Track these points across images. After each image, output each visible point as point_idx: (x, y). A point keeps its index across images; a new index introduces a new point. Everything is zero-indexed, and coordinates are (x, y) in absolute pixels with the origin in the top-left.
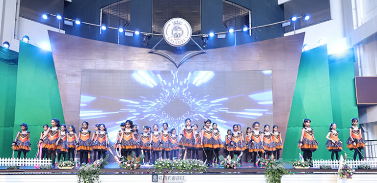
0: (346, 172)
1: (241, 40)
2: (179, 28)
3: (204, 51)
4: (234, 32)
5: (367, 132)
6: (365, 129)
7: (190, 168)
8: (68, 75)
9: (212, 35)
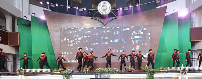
0: (184, 72)
1: (135, 11)
2: (105, 6)
3: (117, 17)
4: (132, 7)
5: (195, 54)
6: (193, 53)
7: (112, 72)
8: (54, 31)
9: (121, 9)
